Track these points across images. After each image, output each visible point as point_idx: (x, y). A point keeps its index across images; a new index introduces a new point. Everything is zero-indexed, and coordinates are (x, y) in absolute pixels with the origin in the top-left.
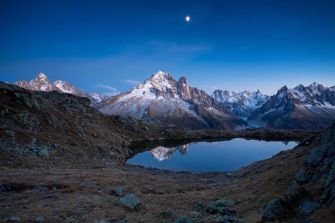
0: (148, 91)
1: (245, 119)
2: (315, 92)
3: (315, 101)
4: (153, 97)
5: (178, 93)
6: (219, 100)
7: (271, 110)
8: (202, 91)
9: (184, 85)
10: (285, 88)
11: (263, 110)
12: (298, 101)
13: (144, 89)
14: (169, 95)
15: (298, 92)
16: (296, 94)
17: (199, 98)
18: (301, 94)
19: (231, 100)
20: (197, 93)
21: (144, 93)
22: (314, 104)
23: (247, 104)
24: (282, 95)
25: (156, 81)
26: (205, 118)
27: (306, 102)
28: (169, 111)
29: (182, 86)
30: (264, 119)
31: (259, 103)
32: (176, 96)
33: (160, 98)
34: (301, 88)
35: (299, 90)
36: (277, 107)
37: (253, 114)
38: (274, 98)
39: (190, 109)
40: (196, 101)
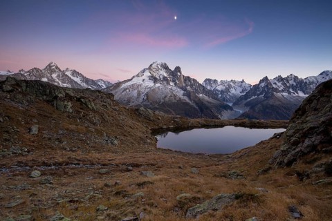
0: (147, 79)
1: (231, 105)
2: (291, 82)
3: (291, 90)
4: (151, 84)
5: (173, 81)
6: (209, 88)
7: (253, 97)
8: (194, 80)
9: (179, 74)
10: (266, 79)
11: (246, 96)
12: (276, 90)
13: (144, 77)
14: (165, 83)
15: (277, 82)
16: (275, 83)
17: (191, 86)
18: (279, 84)
19: (219, 88)
20: (190, 81)
21: (143, 80)
22: (289, 93)
23: (233, 91)
24: (263, 85)
25: (154, 70)
26: (197, 104)
27: (283, 91)
28: (166, 97)
29: (177, 75)
30: (247, 105)
31: (243, 91)
32: (171, 84)
33: (158, 85)
34: (280, 79)
35: (278, 80)
36: (258, 95)
37: (238, 101)
38: (256, 87)
39: (184, 95)
40: (189, 88)
